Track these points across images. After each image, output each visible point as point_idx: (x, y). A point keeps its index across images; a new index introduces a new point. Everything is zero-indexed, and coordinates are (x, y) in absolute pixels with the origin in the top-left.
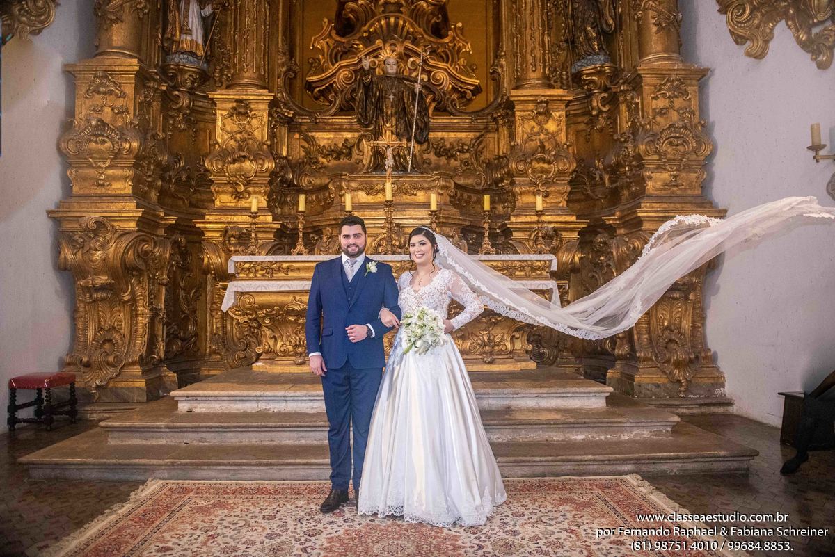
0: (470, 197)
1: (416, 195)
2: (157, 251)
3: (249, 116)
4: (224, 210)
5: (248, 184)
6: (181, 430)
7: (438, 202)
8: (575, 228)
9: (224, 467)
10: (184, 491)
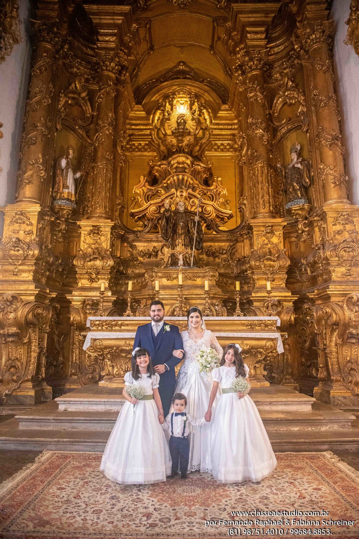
0: (227, 281)
1: (196, 281)
2: (45, 313)
3: (99, 235)
4: (83, 289)
5: (98, 273)
6: (62, 421)
7: (209, 285)
8: (290, 300)
9: (88, 444)
10: (66, 457)
